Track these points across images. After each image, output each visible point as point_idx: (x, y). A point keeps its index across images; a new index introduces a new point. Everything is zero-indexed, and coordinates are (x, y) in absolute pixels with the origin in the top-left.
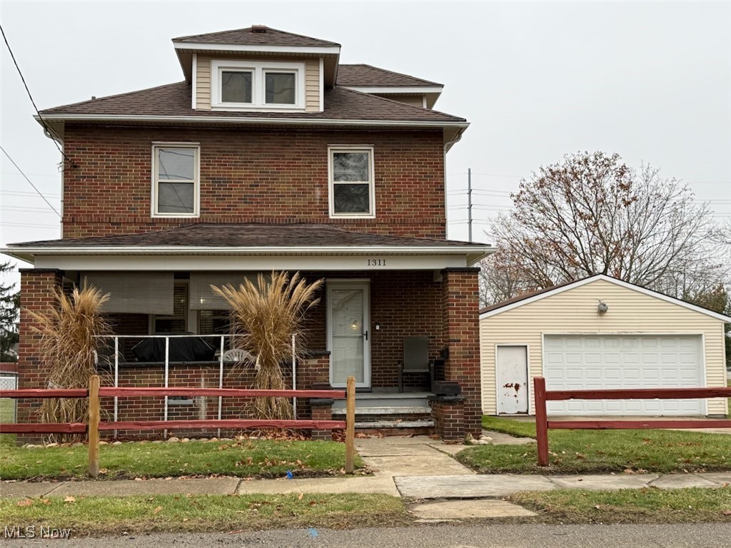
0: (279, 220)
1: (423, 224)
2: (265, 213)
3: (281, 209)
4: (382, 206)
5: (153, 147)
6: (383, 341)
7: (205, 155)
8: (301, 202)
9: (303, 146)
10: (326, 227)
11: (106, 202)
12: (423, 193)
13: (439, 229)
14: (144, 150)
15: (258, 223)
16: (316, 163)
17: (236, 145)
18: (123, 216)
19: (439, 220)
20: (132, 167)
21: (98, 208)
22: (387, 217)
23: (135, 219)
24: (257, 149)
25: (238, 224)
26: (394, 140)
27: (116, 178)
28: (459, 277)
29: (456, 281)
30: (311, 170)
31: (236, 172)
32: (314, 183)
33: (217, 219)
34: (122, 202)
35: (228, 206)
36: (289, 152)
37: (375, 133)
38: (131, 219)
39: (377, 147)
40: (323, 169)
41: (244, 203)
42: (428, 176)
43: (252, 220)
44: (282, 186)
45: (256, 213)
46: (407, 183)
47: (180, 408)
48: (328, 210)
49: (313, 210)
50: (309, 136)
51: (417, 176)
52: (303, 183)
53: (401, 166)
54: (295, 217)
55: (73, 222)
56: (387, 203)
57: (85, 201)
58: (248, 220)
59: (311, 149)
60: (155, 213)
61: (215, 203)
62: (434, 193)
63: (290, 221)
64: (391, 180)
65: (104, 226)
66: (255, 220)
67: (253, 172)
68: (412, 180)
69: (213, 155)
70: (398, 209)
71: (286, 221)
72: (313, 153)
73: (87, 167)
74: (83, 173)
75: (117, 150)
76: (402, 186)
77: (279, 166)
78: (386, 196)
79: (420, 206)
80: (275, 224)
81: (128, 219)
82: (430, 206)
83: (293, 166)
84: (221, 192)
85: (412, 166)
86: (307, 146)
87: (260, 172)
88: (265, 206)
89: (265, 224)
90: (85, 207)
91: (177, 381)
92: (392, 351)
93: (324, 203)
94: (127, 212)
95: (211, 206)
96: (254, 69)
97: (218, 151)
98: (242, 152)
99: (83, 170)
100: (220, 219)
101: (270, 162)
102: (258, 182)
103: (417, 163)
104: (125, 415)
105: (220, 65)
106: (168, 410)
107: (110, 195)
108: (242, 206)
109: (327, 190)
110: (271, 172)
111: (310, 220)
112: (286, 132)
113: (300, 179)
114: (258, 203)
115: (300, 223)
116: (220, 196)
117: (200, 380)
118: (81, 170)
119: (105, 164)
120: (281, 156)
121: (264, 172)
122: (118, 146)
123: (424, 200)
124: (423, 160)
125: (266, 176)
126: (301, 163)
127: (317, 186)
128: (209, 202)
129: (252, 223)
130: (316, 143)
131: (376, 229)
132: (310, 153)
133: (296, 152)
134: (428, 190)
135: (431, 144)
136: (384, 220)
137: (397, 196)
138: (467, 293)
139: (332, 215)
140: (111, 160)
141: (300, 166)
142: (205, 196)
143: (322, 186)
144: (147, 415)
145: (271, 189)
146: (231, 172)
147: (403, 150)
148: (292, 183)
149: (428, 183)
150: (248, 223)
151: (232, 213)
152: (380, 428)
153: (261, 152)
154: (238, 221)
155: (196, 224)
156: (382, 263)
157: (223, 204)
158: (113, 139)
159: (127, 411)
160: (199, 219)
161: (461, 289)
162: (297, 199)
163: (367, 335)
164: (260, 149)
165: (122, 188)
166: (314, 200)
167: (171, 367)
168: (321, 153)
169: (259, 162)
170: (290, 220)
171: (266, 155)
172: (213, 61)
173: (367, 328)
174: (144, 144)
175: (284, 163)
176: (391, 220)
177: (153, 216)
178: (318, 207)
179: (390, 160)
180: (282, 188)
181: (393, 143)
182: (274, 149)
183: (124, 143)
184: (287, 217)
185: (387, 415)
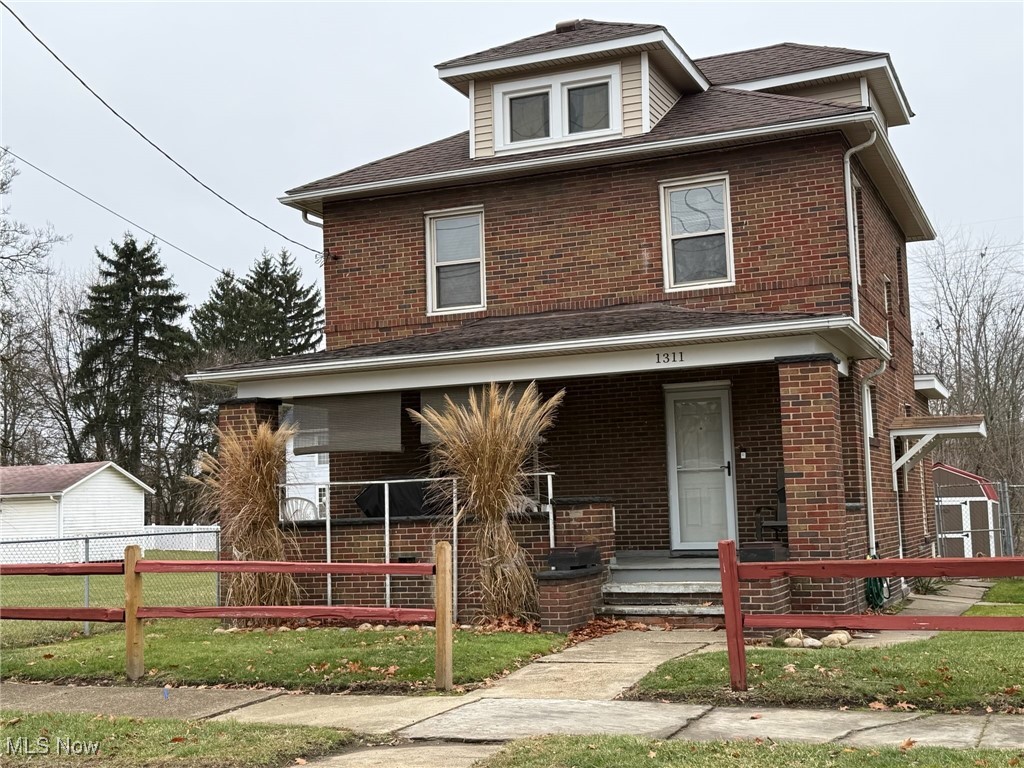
0: (592, 302)
1: (810, 286)
2: (573, 295)
3: (593, 287)
4: (743, 265)
5: (427, 219)
6: (753, 476)
7: (490, 220)
8: (623, 273)
9: (622, 189)
10: (660, 306)
11: (373, 301)
12: (810, 236)
13: (839, 291)
14: (414, 225)
15: (564, 310)
16: (641, 211)
17: (529, 201)
18: (393, 317)
19: (838, 277)
20: (401, 251)
21: (364, 311)
22: (753, 281)
23: (406, 320)
24: (560, 201)
25: (536, 314)
26: (760, 159)
27: (383, 267)
28: (798, 371)
29: (792, 378)
30: (635, 222)
31: (531, 240)
32: (639, 242)
33: (508, 310)
34: (391, 299)
35: (522, 290)
36: (602, 201)
37: (729, 152)
38: (402, 321)
39: (734, 173)
40: (652, 220)
41: (544, 282)
42: (818, 209)
43: (554, 306)
44: (594, 252)
45: (559, 296)
46: (782, 224)
47: (407, 581)
48: (662, 280)
49: (639, 282)
50: (630, 172)
51: (799, 211)
52: (624, 244)
53: (773, 199)
54: (614, 295)
55: (336, 331)
56: (751, 260)
57: (349, 303)
58: (549, 307)
59: (633, 192)
60: (433, 310)
61: (505, 287)
62: (828, 235)
63: (606, 302)
64: (757, 222)
65: (371, 333)
66: (559, 306)
67: (555, 237)
68: (791, 218)
69: (500, 219)
70: (769, 267)
71: (601, 304)
72: (637, 197)
73: (349, 257)
74: (346, 266)
75: (382, 229)
76: (774, 230)
77: (589, 223)
78: (750, 249)
79: (805, 259)
80: (587, 309)
81: (398, 321)
82: (823, 257)
83: (609, 220)
84: (512, 271)
85: (790, 196)
86: (627, 188)
87: (564, 236)
88: (571, 284)
89: (572, 311)
90: (349, 311)
91: (402, 543)
92: (768, 492)
93: (655, 270)
94: (397, 312)
95: (500, 292)
96: (550, 86)
97: (507, 214)
98: (538, 209)
99: (345, 260)
100: (513, 310)
101: (576, 219)
102: (561, 251)
103: (798, 190)
104: (342, 591)
105: (505, 90)
106: (391, 584)
107: (377, 291)
108: (540, 288)
109: (661, 249)
110: (579, 234)
111: (635, 297)
112: (596, 172)
113: (619, 239)
114: (562, 280)
115: (622, 304)
116: (511, 276)
117: (430, 542)
118: (343, 262)
119: (370, 250)
120: (592, 208)
121: (569, 235)
122: (385, 224)
123: (811, 247)
124: (807, 184)
125: (571, 240)
126: (620, 214)
127: (645, 246)
128: (497, 287)
129: (555, 311)
130: (640, 181)
131: (735, 302)
132: (633, 197)
133: (612, 200)
134: (818, 230)
135: (821, 156)
136: (748, 287)
137: (767, 247)
138: (812, 397)
139: (670, 287)
140: (376, 244)
141: (619, 219)
142: (492, 278)
143: (651, 245)
144: (368, 590)
145: (579, 258)
146: (525, 240)
147: (774, 172)
148: (607, 246)
149: (818, 220)
150: (550, 312)
151: (528, 299)
152: (669, 616)
153: (564, 206)
154: (536, 310)
155: (481, 319)
156: (678, 358)
157: (516, 288)
158: (378, 215)
159: (344, 585)
160: (485, 312)
161: (800, 391)
162: (615, 270)
163: (729, 467)
164: (563, 201)
165: (391, 280)
166: (641, 267)
167: (392, 524)
168: (648, 195)
169: (562, 221)
170: (606, 300)
171: (571, 210)
172: (495, 86)
173: (728, 456)
174: (414, 216)
175: (596, 217)
176: (758, 285)
177: (429, 314)
178: (648, 276)
179: (754, 191)
180: (593, 255)
181: (758, 165)
182: (581, 199)
183: (392, 219)
184: (603, 296)
185: (688, 595)
